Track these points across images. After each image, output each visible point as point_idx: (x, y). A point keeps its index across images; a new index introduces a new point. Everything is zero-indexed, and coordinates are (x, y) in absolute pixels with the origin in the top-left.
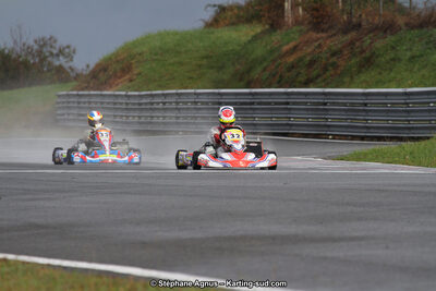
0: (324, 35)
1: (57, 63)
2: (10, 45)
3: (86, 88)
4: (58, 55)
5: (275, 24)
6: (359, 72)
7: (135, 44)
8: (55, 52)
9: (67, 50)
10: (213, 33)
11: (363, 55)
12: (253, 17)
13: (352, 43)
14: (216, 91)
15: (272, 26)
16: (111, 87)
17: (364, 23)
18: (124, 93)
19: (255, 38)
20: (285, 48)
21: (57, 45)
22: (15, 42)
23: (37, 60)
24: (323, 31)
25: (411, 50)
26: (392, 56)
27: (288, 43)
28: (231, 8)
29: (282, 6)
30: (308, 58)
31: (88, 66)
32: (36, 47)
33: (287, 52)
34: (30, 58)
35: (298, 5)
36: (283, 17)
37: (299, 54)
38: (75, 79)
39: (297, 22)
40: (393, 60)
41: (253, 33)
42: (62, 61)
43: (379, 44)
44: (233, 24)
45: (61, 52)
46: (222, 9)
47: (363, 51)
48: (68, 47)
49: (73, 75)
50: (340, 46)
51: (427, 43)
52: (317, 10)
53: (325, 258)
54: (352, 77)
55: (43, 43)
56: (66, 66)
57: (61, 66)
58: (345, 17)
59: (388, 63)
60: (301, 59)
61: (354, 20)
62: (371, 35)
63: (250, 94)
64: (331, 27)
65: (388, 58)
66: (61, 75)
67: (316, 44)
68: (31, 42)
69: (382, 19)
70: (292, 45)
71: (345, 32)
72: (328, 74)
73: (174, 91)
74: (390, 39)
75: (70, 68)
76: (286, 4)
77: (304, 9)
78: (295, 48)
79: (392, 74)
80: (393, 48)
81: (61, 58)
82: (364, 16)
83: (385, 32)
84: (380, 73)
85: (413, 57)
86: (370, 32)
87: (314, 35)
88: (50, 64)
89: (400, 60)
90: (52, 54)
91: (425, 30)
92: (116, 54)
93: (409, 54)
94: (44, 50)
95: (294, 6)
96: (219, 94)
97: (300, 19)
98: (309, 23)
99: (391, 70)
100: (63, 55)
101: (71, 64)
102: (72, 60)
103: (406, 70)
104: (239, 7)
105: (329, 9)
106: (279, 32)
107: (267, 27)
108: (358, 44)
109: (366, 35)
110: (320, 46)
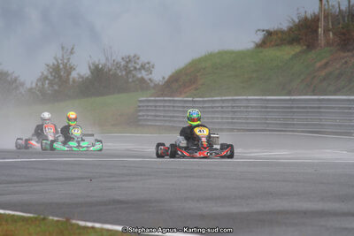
0: (350, 54)
1: (139, 76)
2: (103, 61)
3: (162, 95)
4: (140, 69)
5: (311, 46)
7: (200, 60)
8: (138, 67)
9: (147, 66)
10: (261, 52)
12: (293, 40)
14: (264, 97)
15: (308, 46)
16: (181, 94)
18: (191, 99)
19: (295, 56)
20: (318, 64)
21: (140, 62)
22: (107, 59)
23: (124, 73)
24: (348, 51)
27: (321, 60)
28: (276, 33)
29: (316, 31)
31: (164, 78)
32: (123, 63)
33: (320, 68)
34: (118, 71)
35: (329, 30)
36: (317, 40)
37: (330, 69)
38: (154, 88)
39: (328, 44)
41: (293, 53)
42: (144, 74)
44: (277, 45)
45: (143, 67)
46: (270, 33)
48: (148, 63)
49: (152, 85)
52: (344, 34)
53: (346, 229)
55: (128, 60)
56: (146, 78)
57: (142, 79)
60: (331, 73)
63: (290, 100)
66: (143, 85)
67: (343, 61)
68: (120, 60)
70: (324, 61)
72: (352, 84)
73: (230, 98)
75: (150, 79)
76: (320, 30)
77: (334, 34)
78: (327, 63)
81: (143, 71)
87: (342, 54)
88: (134, 76)
90: (135, 68)
92: (185, 68)
94: (130, 65)
95: (326, 31)
96: (266, 100)
97: (331, 41)
98: (338, 45)
100: (144, 69)
101: (150, 76)
102: (151, 73)
104: (282, 32)
106: (313, 51)
107: (305, 47)
110: (346, 62)
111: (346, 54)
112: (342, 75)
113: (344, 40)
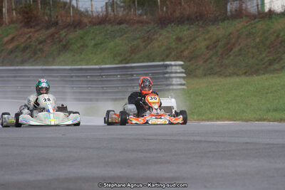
0: (33, 30)
6: (59, 54)
11: (61, 43)
13: (52, 35)
17: (60, 22)
20: (6, 39)
24: (31, 27)
25: (94, 39)
26: (82, 44)
27: (7, 35)
29: (1, 11)
30: (23, 46)
33: (7, 42)
35: (12, 10)
36: (2, 18)
37: (16, 43)
39: (12, 22)
40: (82, 46)
43: (72, 36)
47: (61, 41)
50: (44, 37)
51: (105, 35)
52: (27, 13)
54: (54, 59)
58: (46, 18)
59: (79, 48)
60: (17, 47)
61: (53, 19)
62: (66, 30)
64: (37, 25)
65: (79, 45)
67: (28, 36)
69: (72, 19)
70: (10, 36)
71: (47, 28)
72: (37, 56)
74: (79, 32)
76: (4, 10)
78: (13, 39)
79: (82, 56)
80: (81, 38)
82: (59, 17)
83: (75, 27)
84: (74, 56)
85: (96, 45)
86: (64, 28)
87: (26, 30)
89: (87, 46)
91: (103, 26)
93: (93, 42)
95: (10, 11)
97: (14, 19)
98: (21, 22)
99: (81, 53)
103: (92, 53)
105: (35, 12)
108: (57, 36)
109: (62, 30)
110: (30, 37)
111: (29, 30)
112: (27, 48)
113: (27, 18)
